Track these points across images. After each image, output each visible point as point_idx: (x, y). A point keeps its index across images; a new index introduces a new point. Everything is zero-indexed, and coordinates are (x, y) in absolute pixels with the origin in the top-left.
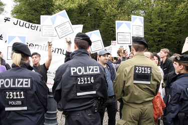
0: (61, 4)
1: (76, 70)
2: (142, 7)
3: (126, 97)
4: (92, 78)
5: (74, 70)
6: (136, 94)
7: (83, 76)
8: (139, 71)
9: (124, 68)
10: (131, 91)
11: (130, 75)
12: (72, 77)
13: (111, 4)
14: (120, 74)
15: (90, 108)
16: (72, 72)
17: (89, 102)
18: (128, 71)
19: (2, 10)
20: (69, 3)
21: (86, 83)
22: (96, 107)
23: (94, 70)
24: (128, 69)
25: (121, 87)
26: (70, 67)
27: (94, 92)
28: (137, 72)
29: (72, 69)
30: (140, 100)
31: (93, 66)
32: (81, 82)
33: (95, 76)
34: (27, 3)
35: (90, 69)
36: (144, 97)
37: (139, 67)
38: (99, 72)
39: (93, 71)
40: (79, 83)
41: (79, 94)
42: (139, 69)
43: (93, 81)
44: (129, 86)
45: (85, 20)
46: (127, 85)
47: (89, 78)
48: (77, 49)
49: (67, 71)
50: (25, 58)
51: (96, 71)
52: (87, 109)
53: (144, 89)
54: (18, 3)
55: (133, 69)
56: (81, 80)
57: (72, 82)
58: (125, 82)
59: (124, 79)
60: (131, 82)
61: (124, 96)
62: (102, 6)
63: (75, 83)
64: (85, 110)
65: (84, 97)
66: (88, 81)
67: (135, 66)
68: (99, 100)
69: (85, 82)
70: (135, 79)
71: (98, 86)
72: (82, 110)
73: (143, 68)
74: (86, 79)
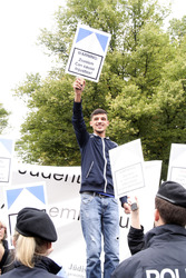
0: (124, 106)
19: (4, 123)
20: (141, 102)
26: (144, 268)
34: (53, 109)
50: (44, 247)
54: (36, 110)
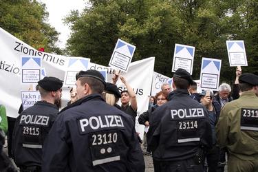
0: (128, 30)
1: (177, 113)
2: (230, 30)
3: (232, 146)
4: (196, 122)
5: (174, 112)
6: (244, 142)
7: (185, 120)
8: (247, 114)
9: (228, 110)
10: (238, 139)
11: (236, 119)
12: (173, 120)
13: (189, 27)
14: (224, 118)
15: (192, 157)
16: (173, 115)
17: (192, 151)
18: (233, 114)
19: (56, 39)
20: (137, 28)
21: (188, 128)
22: (199, 157)
23: (198, 112)
24: (233, 112)
25: (226, 133)
26: (170, 109)
27: (198, 139)
28: (244, 115)
29: (172, 111)
30: (250, 150)
31: (196, 108)
32: (183, 126)
33: (199, 120)
34: (87, 31)
35: (192, 112)
36: (255, 147)
37: (247, 110)
38: (203, 115)
39: (196, 114)
40: (180, 128)
41: (180, 141)
42: (247, 112)
43: (196, 126)
44: (235, 133)
45: (156, 49)
46: (232, 131)
47: (192, 123)
48: (176, 89)
49: (167, 113)
51: (200, 114)
52: (189, 159)
53: (256, 136)
55: (240, 112)
56: (183, 124)
57: (172, 127)
58: (229, 127)
59: (228, 123)
60: (238, 128)
61: (229, 144)
62: (179, 30)
63: (176, 128)
64: (186, 159)
65: (186, 144)
66: (191, 125)
67: (242, 109)
68: (202, 148)
69: (187, 126)
70: (242, 125)
71: (202, 132)
72: (184, 160)
73: (253, 112)
74: (188, 123)
